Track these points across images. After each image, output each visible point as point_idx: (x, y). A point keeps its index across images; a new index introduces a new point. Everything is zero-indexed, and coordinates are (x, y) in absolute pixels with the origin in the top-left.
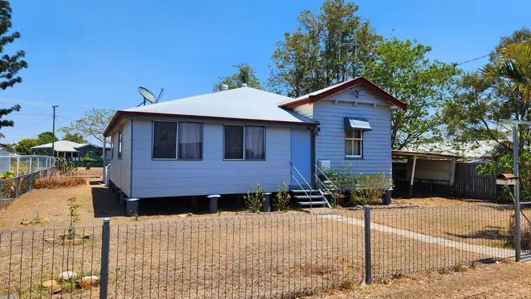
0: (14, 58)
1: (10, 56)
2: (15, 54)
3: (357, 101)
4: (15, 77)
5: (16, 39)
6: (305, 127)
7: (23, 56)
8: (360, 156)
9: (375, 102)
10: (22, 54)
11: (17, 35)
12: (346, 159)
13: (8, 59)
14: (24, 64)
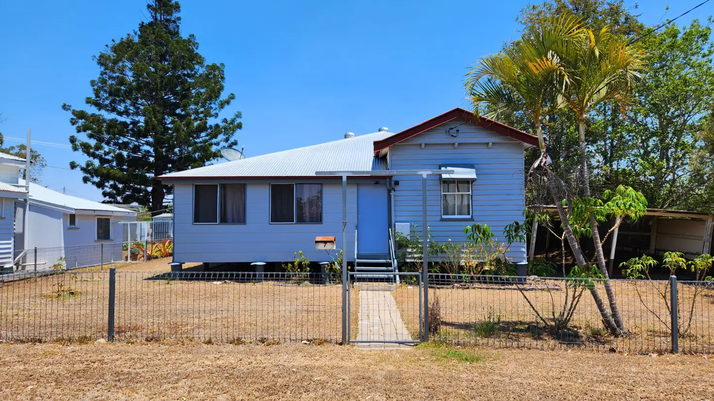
0: (233, 121)
1: (229, 120)
2: (233, 117)
3: (457, 141)
4: (232, 140)
5: (232, 101)
6: (373, 182)
7: (240, 117)
8: (469, 217)
9: (491, 140)
10: (239, 115)
11: (232, 97)
12: (442, 220)
13: (226, 123)
14: (240, 126)
